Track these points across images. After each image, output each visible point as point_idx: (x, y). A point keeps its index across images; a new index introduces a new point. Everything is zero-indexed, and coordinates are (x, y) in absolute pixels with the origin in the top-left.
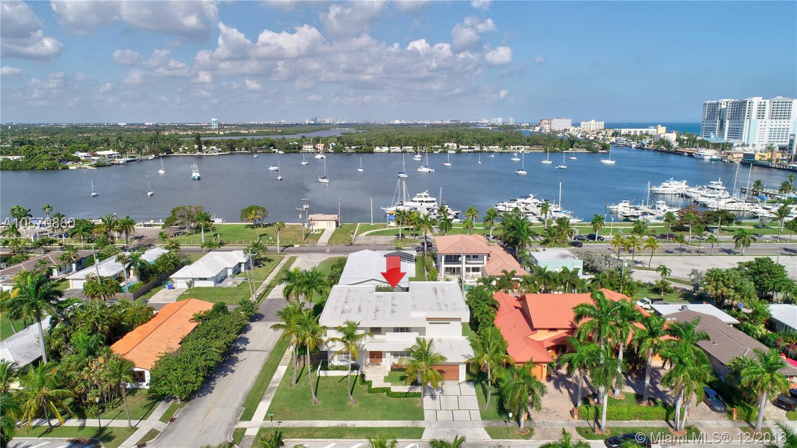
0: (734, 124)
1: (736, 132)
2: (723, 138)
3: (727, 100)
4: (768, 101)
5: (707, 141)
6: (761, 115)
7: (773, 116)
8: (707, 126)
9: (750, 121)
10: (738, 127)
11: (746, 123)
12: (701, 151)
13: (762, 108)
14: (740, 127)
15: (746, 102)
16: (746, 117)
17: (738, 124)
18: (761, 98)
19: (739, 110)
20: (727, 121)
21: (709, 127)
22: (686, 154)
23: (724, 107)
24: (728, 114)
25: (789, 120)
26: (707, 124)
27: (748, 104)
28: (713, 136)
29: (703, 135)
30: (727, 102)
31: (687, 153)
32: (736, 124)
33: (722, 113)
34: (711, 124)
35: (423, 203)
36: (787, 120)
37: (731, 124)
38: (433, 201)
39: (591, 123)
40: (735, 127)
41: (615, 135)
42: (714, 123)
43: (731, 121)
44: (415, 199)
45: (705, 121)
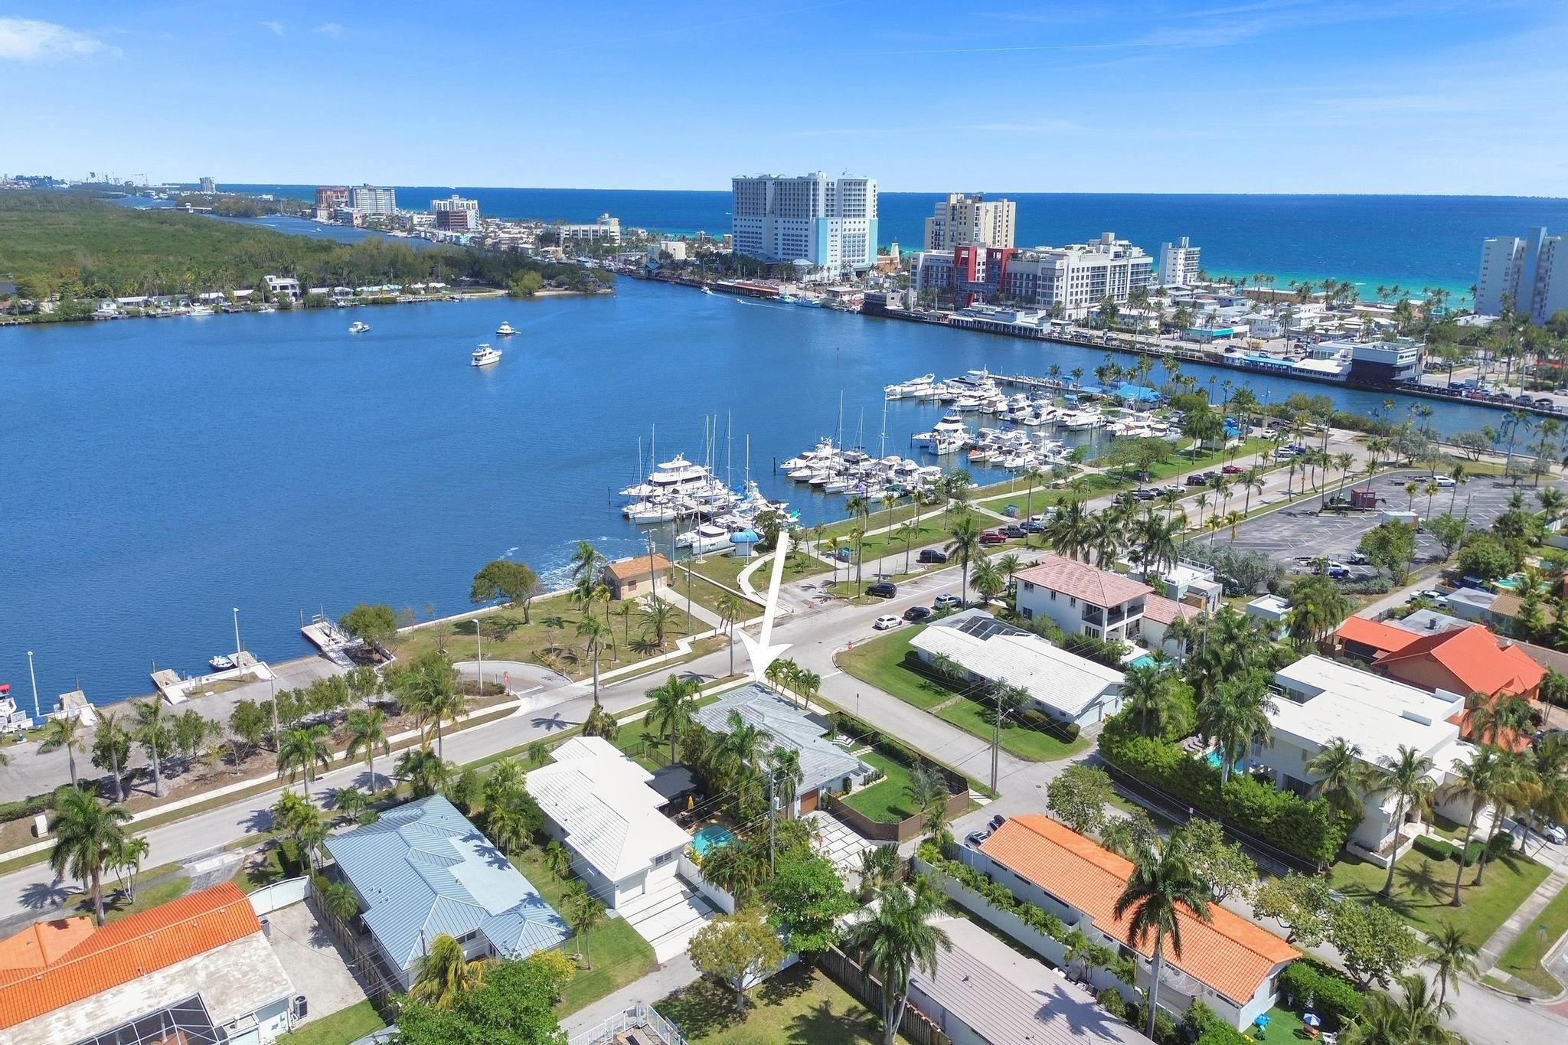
1: (797, 243)
2: (777, 253)
6: (829, 211)
7: (846, 213)
8: (744, 229)
9: (818, 220)
10: (800, 233)
14: (803, 233)
16: (812, 213)
17: (799, 226)
19: (797, 199)
20: (780, 220)
21: (748, 229)
25: (864, 218)
27: (811, 187)
32: (795, 226)
34: (751, 223)
35: (678, 487)
36: (862, 220)
37: (787, 225)
38: (699, 478)
39: (451, 203)
40: (795, 232)
41: (547, 239)
42: (755, 224)
43: (787, 220)
44: (658, 477)
45: (739, 218)
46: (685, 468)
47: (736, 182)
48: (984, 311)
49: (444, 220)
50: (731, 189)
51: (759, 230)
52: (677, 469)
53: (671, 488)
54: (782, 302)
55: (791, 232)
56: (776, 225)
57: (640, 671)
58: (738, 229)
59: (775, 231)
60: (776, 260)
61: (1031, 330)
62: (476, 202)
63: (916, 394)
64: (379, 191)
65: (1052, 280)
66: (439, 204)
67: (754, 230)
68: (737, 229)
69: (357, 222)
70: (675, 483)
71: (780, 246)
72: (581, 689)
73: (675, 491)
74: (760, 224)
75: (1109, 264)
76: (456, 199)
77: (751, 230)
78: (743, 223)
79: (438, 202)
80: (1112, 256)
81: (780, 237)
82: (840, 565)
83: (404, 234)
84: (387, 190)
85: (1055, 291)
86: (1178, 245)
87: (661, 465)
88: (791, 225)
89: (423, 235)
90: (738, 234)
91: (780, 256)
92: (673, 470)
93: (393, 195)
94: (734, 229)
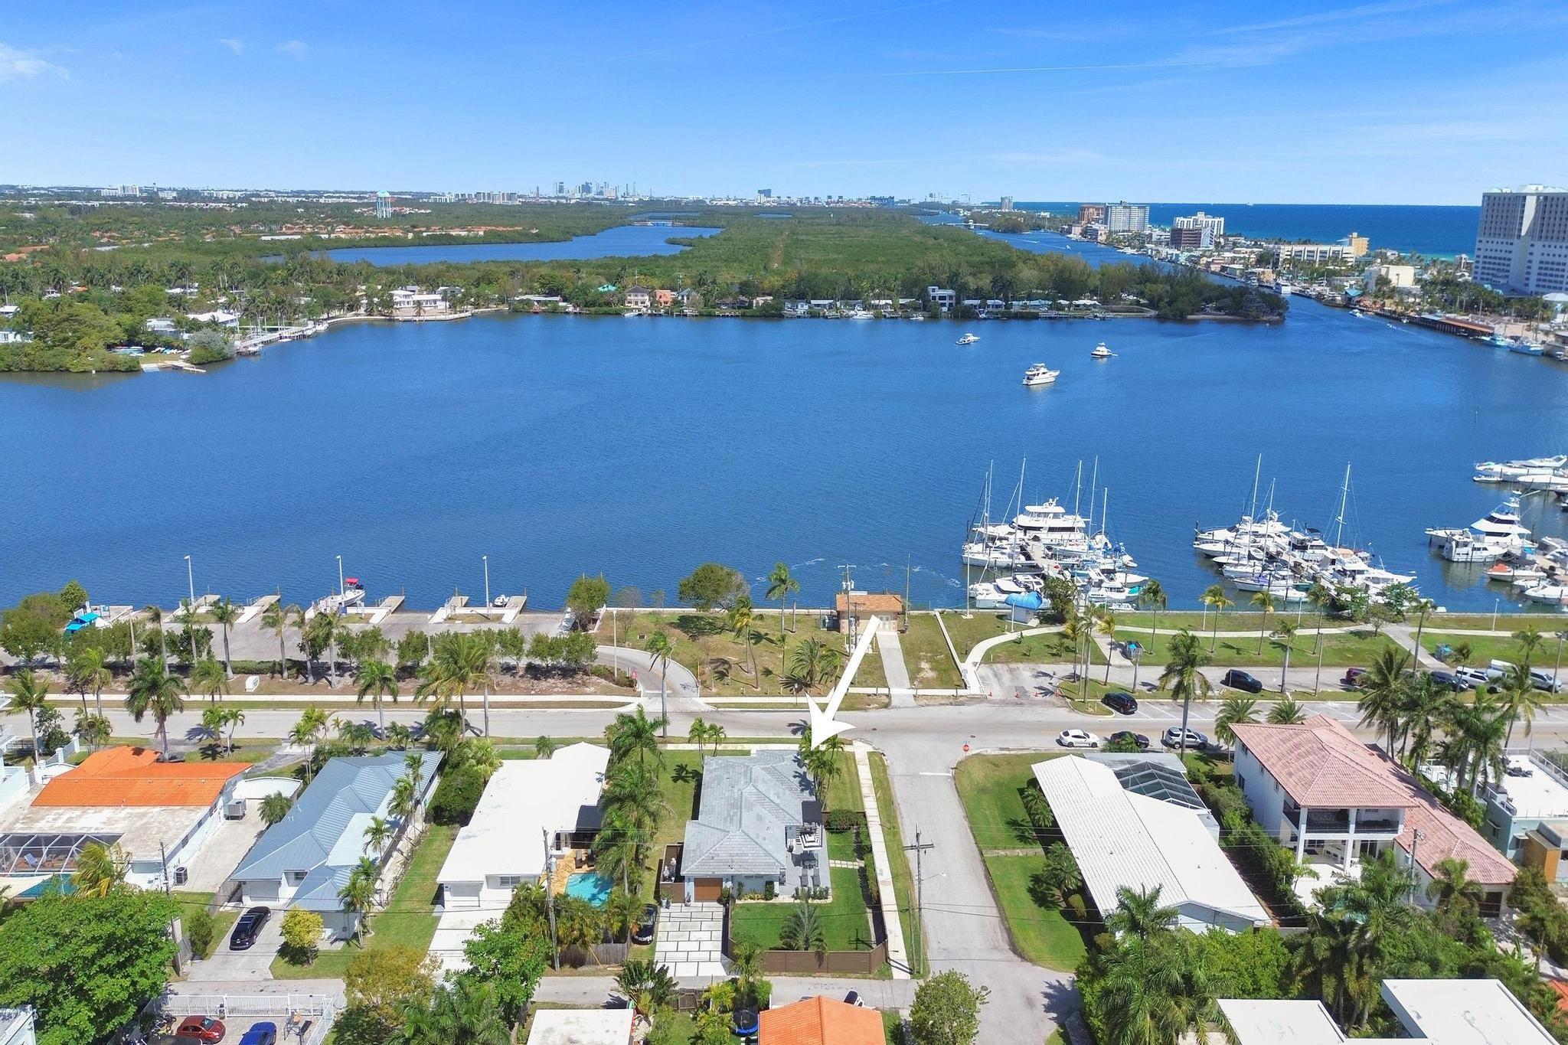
1: (1558, 274)
8: (1490, 254)
17: (1562, 252)
20: (1539, 244)
21: (1494, 254)
24: (1540, 227)
31: (1467, 330)
32: (1557, 252)
34: (1499, 247)
35: (1042, 534)
37: (1546, 250)
38: (1071, 529)
39: (1196, 221)
40: (1557, 259)
42: (1505, 247)
43: (1547, 244)
44: (1022, 520)
45: (1484, 240)
46: (1056, 516)
47: (1487, 197)
49: (1177, 238)
50: (1479, 204)
51: (1508, 256)
52: (1046, 515)
53: (1032, 534)
54: (1492, 345)
55: (1550, 259)
56: (1531, 250)
57: (764, 705)
58: (1482, 253)
59: (1530, 257)
60: (1526, 293)
62: (1222, 219)
63: (1521, 479)
64: (1134, 208)
66: (1182, 222)
67: (1503, 255)
68: (1479, 253)
69: (1102, 238)
70: (1038, 529)
71: (1534, 277)
72: (697, 704)
73: (1036, 539)
74: (1510, 248)
76: (1201, 216)
77: (1498, 254)
78: (1489, 246)
79: (1182, 219)
81: (1535, 266)
82: (1116, 658)
83: (1134, 251)
84: (1142, 206)
87: (1028, 508)
88: (1552, 250)
89: (1150, 253)
90: (1481, 260)
91: (1532, 287)
92: (1039, 514)
93: (1148, 213)
94: (1477, 253)
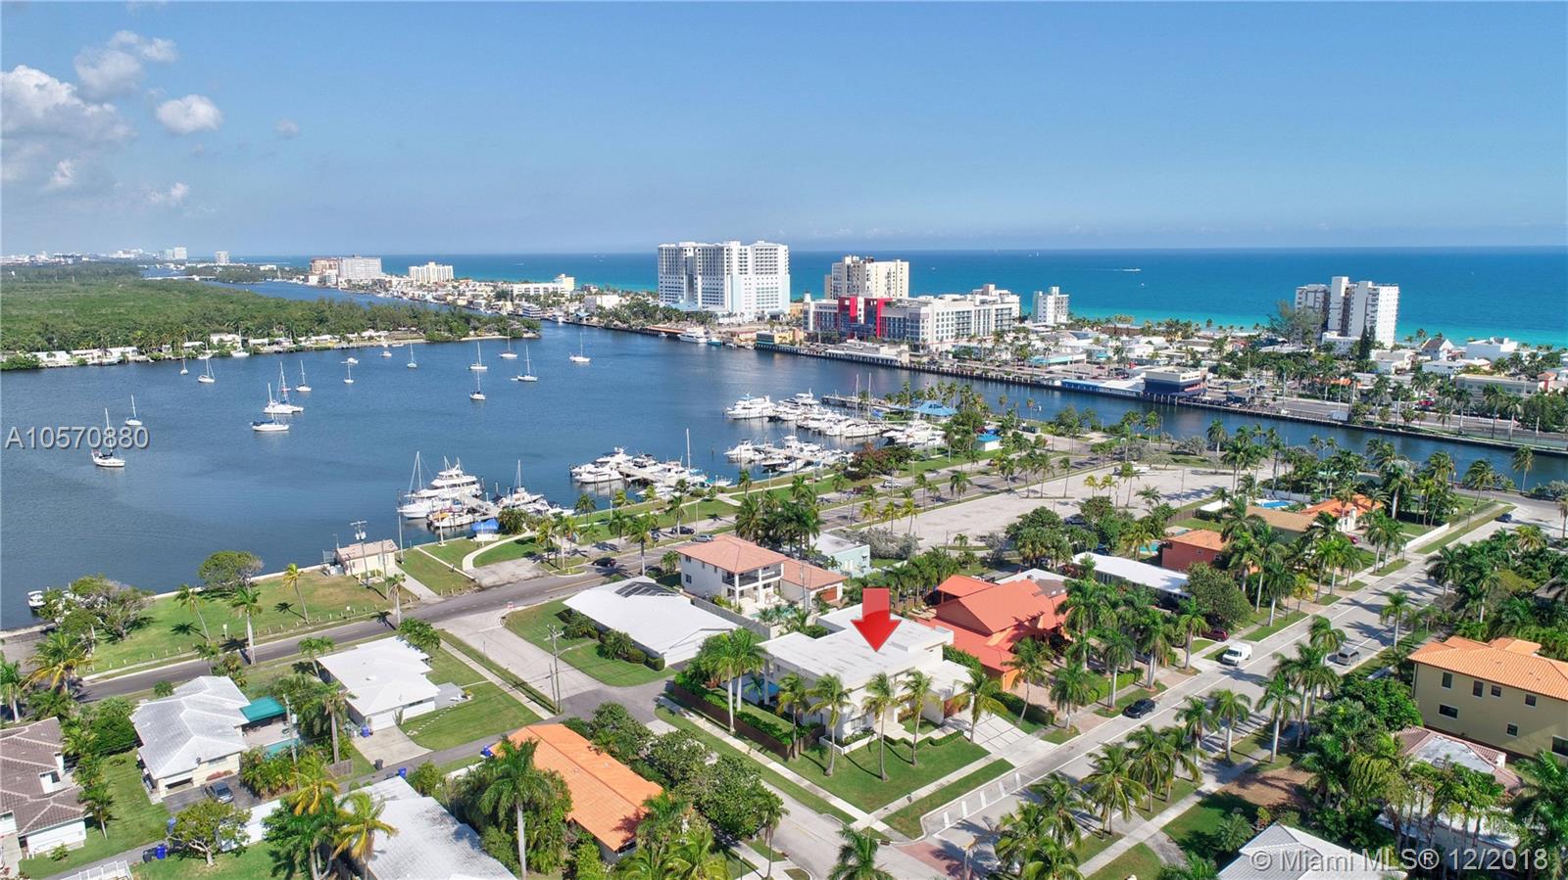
0: (708, 282)
1: (715, 295)
2: (696, 303)
3: (694, 244)
4: (748, 248)
5: (676, 310)
6: (743, 270)
7: (758, 271)
8: (668, 285)
9: (732, 277)
10: (716, 287)
11: (727, 280)
12: (689, 330)
13: (743, 257)
14: (719, 287)
15: (722, 249)
16: (726, 272)
17: (716, 282)
18: (739, 243)
19: (714, 261)
20: (700, 278)
21: (671, 285)
22: (664, 334)
23: (690, 254)
24: (699, 267)
25: (776, 275)
26: (668, 280)
27: (725, 252)
28: (681, 301)
29: (664, 299)
30: (695, 248)
31: (666, 332)
32: (712, 282)
33: (689, 263)
34: (674, 280)
36: (774, 276)
41: (501, 295)
45: (663, 276)
48: (854, 347)
56: (696, 281)
58: (663, 285)
59: (695, 286)
60: (695, 308)
61: (892, 361)
65: (918, 322)
74: (682, 280)
75: (972, 309)
80: (978, 303)
82: (566, 544)
85: (921, 331)
86: (1047, 292)
90: (664, 289)
